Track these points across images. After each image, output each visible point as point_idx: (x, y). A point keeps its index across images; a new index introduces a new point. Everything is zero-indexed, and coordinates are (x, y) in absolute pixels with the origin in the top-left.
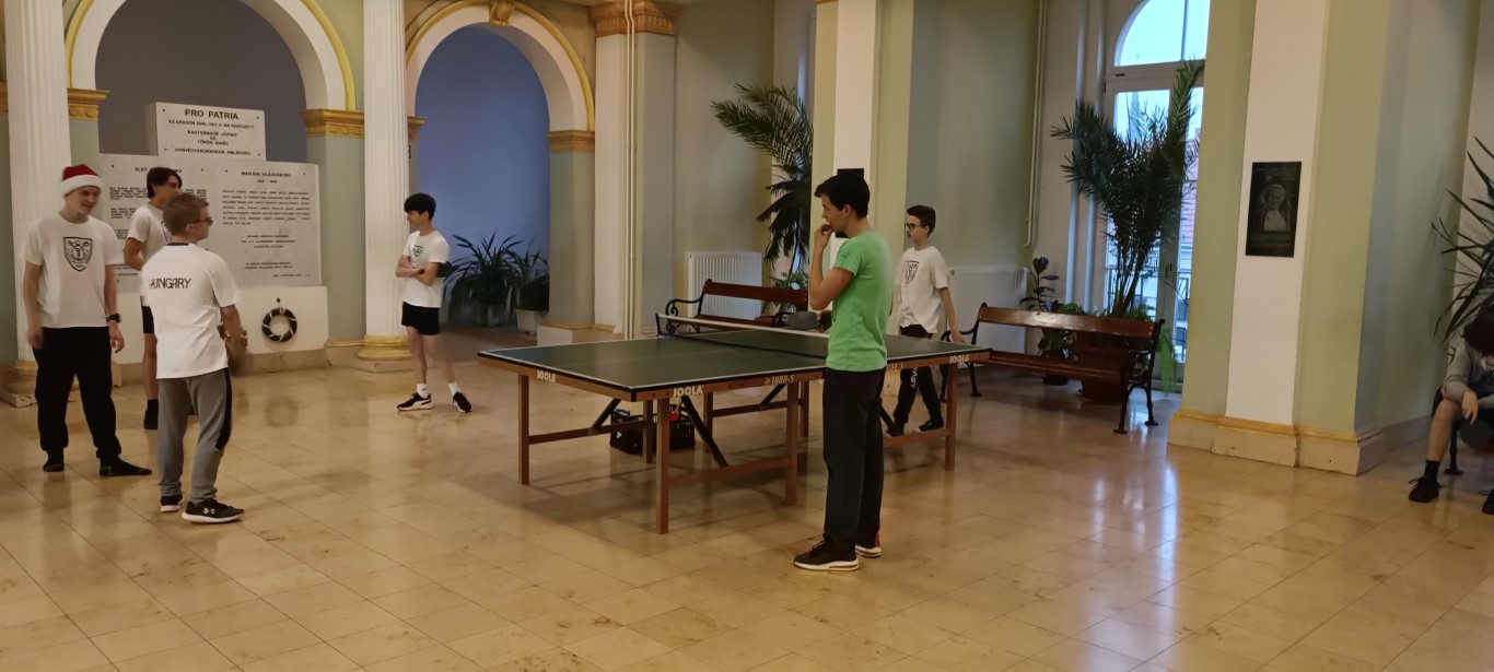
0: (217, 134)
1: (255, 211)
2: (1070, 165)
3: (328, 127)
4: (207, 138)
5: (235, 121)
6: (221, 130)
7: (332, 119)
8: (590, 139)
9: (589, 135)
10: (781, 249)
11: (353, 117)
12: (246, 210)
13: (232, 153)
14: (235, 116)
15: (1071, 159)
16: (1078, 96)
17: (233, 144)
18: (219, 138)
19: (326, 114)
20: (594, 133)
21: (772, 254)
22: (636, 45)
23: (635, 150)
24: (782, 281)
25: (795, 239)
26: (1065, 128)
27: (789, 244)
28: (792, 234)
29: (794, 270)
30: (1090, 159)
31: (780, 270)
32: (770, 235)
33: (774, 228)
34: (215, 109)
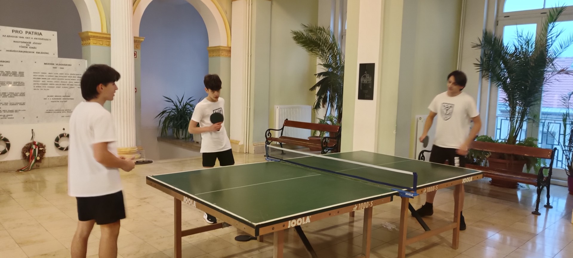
0: (30, 43)
1: (51, 83)
2: (479, 63)
3: (92, 41)
4: (25, 45)
5: (40, 37)
6: (33, 41)
7: (94, 37)
8: (229, 51)
9: (228, 49)
10: (321, 104)
11: (105, 36)
12: (46, 83)
13: (39, 53)
14: (41, 34)
15: (480, 60)
16: (484, 27)
17: (39, 48)
18: (31, 45)
19: (90, 34)
20: (230, 48)
21: (317, 107)
23: (251, 56)
24: (324, 121)
25: (328, 99)
26: (480, 44)
27: (325, 102)
28: (327, 97)
29: (328, 115)
30: (490, 60)
31: (321, 114)
32: (316, 98)
33: (318, 94)
34: (29, 30)
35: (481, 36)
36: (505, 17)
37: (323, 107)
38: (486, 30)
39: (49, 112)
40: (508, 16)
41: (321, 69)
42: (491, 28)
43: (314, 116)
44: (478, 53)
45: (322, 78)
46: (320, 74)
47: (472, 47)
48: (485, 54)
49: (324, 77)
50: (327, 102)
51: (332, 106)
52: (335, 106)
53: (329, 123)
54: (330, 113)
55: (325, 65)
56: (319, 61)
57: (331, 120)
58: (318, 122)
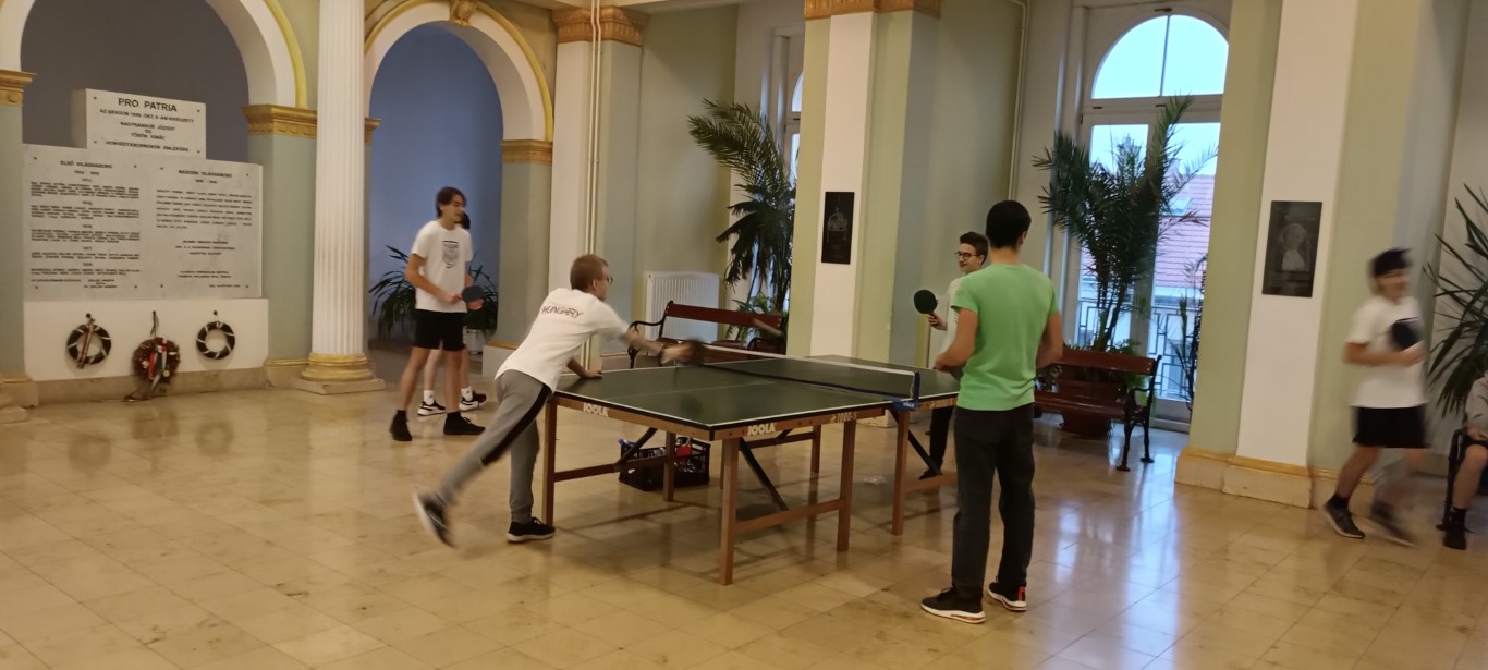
0: (152, 126)
1: (190, 213)
2: (1048, 196)
3: (276, 125)
4: (141, 130)
5: (173, 114)
6: (158, 122)
7: (281, 116)
8: (548, 150)
9: (547, 146)
10: (741, 271)
11: (304, 115)
12: (182, 212)
13: (169, 148)
14: (174, 108)
15: (1048, 190)
16: (1057, 128)
17: (171, 139)
18: (156, 132)
19: (274, 110)
20: (552, 143)
21: (733, 277)
22: (602, 53)
23: (598, 163)
24: (747, 305)
25: (755, 261)
26: (1047, 159)
27: (747, 266)
28: (752, 256)
29: (754, 294)
30: (1067, 191)
31: (741, 293)
32: (730, 258)
33: (733, 251)
34: (151, 99)
35: (1051, 145)
36: (1095, 108)
37: (744, 277)
38: (1060, 132)
39: (186, 275)
40: (1100, 108)
41: (739, 196)
42: (1070, 129)
43: (723, 296)
44: (1046, 176)
45: (742, 214)
46: (738, 207)
47: (1035, 165)
48: (1058, 179)
49: (748, 213)
50: (751, 265)
51: (763, 276)
52: (770, 277)
53: (759, 311)
54: (760, 291)
55: (750, 189)
56: (736, 178)
57: (763, 306)
58: (734, 307)
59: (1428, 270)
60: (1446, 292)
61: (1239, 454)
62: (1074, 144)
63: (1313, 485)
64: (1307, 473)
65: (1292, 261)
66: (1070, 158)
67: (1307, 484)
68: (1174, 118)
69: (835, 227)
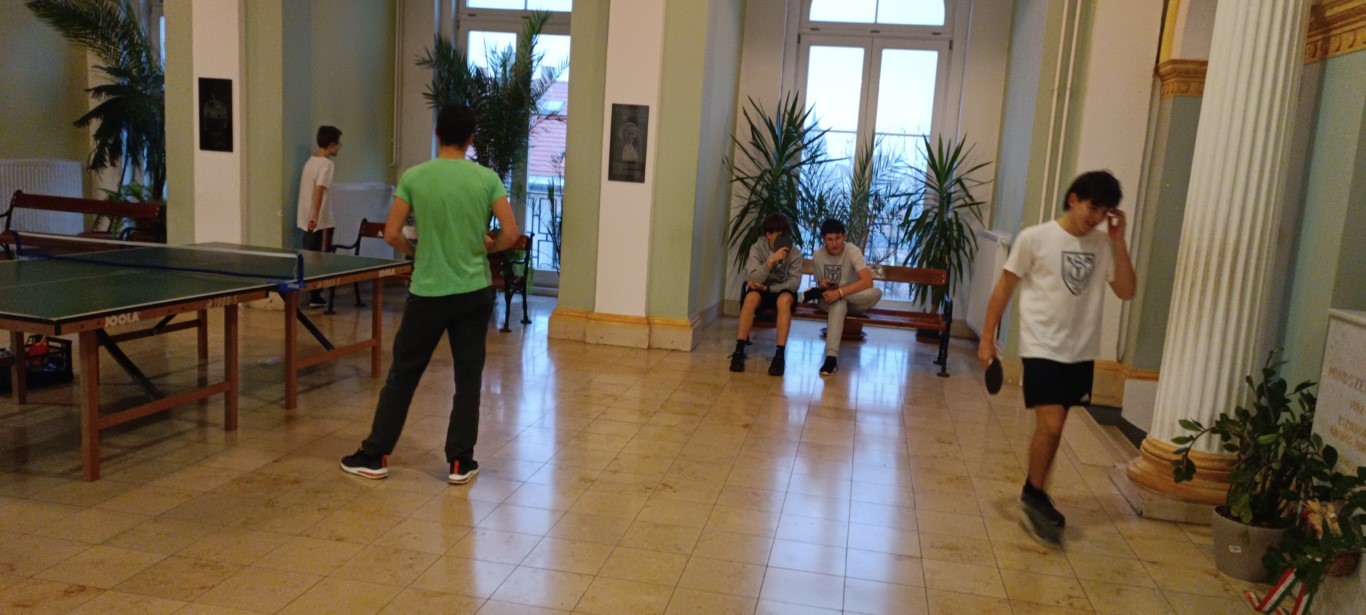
2: (431, 93)
10: (107, 158)
15: (432, 87)
16: (436, 30)
21: (98, 164)
24: (118, 194)
25: (124, 148)
26: (428, 58)
27: (115, 153)
28: (121, 142)
29: (127, 181)
30: (449, 90)
31: (109, 181)
32: (93, 144)
33: (97, 136)
35: (431, 46)
36: (470, 15)
37: (113, 164)
38: (439, 35)
40: (474, 15)
41: (98, 78)
42: (449, 34)
43: (88, 184)
44: (428, 75)
45: (104, 98)
46: (98, 91)
47: (418, 64)
48: (440, 78)
49: (111, 97)
50: (121, 153)
51: (136, 163)
52: (145, 165)
53: (131, 199)
54: (133, 180)
55: (110, 71)
56: (92, 59)
57: (137, 195)
58: (102, 196)
59: (726, 163)
60: (738, 179)
61: (597, 310)
62: (454, 46)
63: (650, 331)
64: (645, 322)
65: (629, 153)
66: (449, 59)
67: (647, 330)
68: (537, 28)
69: (214, 114)
